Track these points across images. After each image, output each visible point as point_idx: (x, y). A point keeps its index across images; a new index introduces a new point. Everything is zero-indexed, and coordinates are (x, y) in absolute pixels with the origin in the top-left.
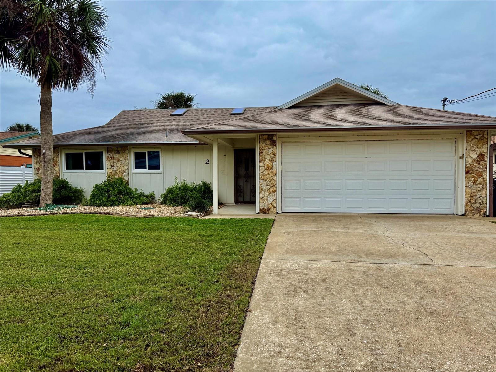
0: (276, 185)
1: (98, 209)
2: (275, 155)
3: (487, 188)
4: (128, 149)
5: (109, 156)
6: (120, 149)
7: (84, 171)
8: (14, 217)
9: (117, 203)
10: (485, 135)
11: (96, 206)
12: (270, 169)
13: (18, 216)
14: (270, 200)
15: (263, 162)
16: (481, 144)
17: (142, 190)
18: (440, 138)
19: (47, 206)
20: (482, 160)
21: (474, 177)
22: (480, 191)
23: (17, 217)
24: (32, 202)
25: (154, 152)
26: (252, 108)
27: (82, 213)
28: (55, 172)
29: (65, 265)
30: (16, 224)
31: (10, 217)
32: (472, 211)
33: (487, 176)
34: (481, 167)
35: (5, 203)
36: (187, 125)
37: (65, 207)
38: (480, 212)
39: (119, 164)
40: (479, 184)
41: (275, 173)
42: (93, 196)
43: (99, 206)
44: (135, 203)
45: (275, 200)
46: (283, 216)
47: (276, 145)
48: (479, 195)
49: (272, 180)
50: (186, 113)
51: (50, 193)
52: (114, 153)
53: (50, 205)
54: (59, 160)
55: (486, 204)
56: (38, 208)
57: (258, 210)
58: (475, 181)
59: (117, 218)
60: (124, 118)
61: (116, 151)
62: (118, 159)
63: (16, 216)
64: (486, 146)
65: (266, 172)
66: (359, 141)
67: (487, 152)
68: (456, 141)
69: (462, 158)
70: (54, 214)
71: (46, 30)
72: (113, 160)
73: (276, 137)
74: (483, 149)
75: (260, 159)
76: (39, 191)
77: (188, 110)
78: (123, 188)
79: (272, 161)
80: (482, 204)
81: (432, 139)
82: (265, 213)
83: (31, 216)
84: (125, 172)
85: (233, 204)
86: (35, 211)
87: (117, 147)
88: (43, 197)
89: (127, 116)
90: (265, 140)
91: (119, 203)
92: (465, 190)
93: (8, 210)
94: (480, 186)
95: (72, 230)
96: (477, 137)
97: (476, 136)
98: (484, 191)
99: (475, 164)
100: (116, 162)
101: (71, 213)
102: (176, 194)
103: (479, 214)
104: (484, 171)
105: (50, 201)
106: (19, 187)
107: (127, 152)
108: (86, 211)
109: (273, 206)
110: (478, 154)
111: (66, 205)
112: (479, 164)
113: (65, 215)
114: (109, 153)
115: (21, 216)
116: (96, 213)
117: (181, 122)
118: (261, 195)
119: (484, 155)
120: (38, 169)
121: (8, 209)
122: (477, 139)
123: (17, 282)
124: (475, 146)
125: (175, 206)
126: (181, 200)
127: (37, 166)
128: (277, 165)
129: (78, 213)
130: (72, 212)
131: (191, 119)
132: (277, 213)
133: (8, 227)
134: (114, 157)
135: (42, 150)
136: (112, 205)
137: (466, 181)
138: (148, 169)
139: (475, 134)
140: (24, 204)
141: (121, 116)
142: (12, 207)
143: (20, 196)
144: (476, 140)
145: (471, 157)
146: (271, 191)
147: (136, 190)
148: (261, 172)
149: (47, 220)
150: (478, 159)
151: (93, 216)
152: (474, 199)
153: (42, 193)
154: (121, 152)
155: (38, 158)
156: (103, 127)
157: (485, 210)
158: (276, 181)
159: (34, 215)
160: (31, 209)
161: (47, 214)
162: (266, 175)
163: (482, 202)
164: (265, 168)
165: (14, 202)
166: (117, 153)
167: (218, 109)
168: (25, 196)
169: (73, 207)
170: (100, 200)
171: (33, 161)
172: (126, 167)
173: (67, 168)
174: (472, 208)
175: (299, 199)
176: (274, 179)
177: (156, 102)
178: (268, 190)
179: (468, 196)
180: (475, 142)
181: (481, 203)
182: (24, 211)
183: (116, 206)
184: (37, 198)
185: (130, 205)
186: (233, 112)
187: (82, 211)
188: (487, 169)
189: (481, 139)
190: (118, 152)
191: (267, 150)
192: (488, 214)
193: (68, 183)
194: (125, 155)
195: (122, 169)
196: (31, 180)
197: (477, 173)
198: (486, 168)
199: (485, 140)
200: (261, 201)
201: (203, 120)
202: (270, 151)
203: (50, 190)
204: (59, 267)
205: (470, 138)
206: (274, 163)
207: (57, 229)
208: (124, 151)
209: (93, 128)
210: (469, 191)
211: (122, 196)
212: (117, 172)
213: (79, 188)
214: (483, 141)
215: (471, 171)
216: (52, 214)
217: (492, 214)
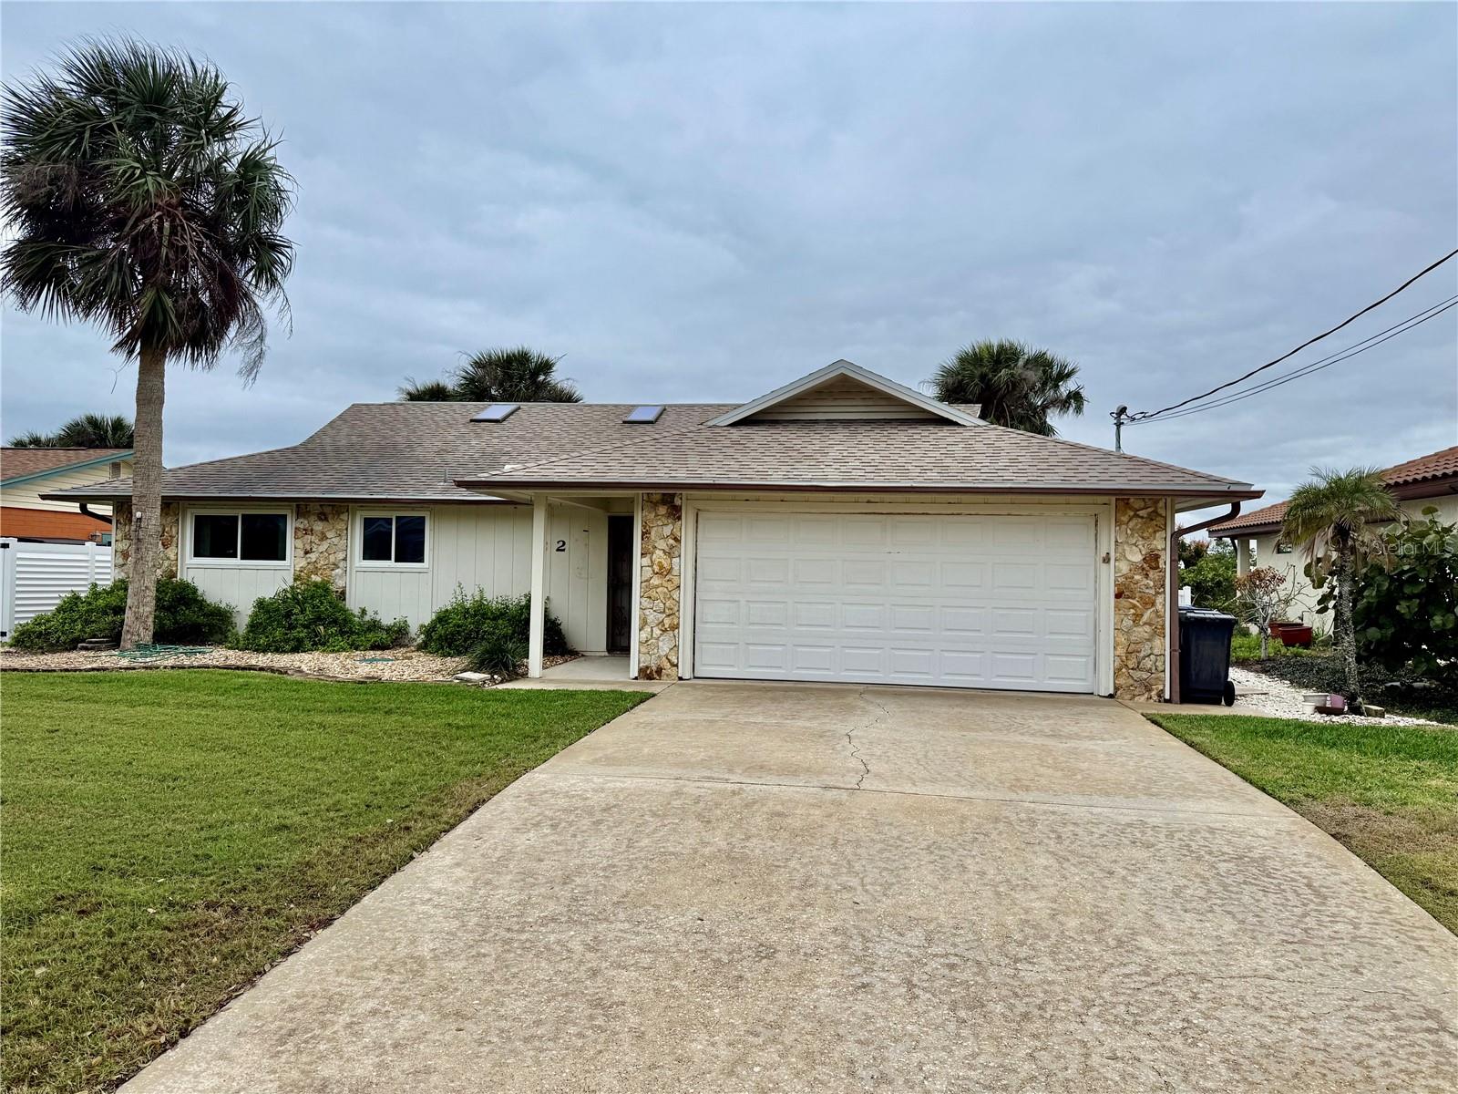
0: (678, 611)
1: (260, 659)
2: (677, 540)
3: (1164, 633)
4: (348, 511)
5: (302, 526)
6: (327, 510)
7: (237, 561)
8: (55, 674)
9: (308, 644)
10: (1159, 510)
11: (256, 650)
12: (665, 573)
13: (67, 670)
14: (664, 647)
15: (649, 556)
16: (1150, 530)
17: (376, 613)
18: (1059, 514)
19: (139, 647)
20: (1152, 568)
21: (1134, 607)
22: (1148, 640)
23: (63, 674)
24: (103, 637)
25: (413, 519)
26: (682, 405)
27: (218, 667)
28: (166, 563)
29: (138, 772)
30: (58, 690)
31: (47, 673)
32: (1132, 688)
33: (1164, 605)
34: (1152, 584)
35: (38, 637)
36: (506, 449)
37: (181, 650)
38: (1150, 690)
39: (325, 546)
40: (1145, 624)
41: (676, 583)
42: (254, 627)
43: (265, 651)
44: (352, 645)
45: (676, 649)
46: (693, 686)
47: (679, 518)
48: (1145, 650)
49: (669, 599)
50: (512, 417)
51: (147, 617)
52: (313, 518)
53: (146, 647)
54: (178, 533)
55: (1164, 671)
56: (117, 653)
57: (634, 672)
58: (1138, 617)
59: (297, 683)
60: (353, 427)
61: (320, 513)
62: (323, 533)
63: (61, 671)
64: (1162, 534)
65: (655, 581)
66: (874, 513)
67: (1165, 549)
68: (1097, 521)
69: (1106, 560)
70: (150, 668)
71: (159, 229)
72: (309, 537)
73: (681, 499)
74: (1155, 542)
75: (642, 548)
76: (120, 610)
77: (519, 408)
78: (327, 610)
79: (669, 553)
80: (1153, 671)
81: (1041, 515)
82: (650, 677)
83: (96, 672)
84: (338, 568)
85: (603, 654)
86: (107, 659)
87: (321, 506)
88: (130, 626)
89: (361, 421)
90: (655, 505)
91: (313, 645)
92: (1115, 637)
93: (44, 656)
94: (1147, 628)
95: (178, 706)
96: (1141, 513)
97: (1139, 510)
98: (1159, 642)
99: (1137, 577)
100: (317, 541)
101: (193, 667)
102: (454, 626)
103: (1146, 695)
104: (1159, 593)
105: (147, 637)
106: (75, 599)
107: (344, 517)
108: (228, 663)
109: (669, 661)
110: (1143, 553)
111: (186, 646)
112: (1147, 576)
113: (175, 672)
114: (302, 520)
115: (71, 670)
116: (250, 669)
117: (494, 440)
118: (644, 635)
119: (1157, 557)
120: (125, 555)
121: (43, 653)
122: (1142, 517)
123: (40, 796)
124: (1136, 535)
125: (449, 655)
126: (465, 641)
127: (123, 546)
128: (683, 565)
129: (209, 668)
130: (195, 664)
131: (520, 433)
132: (680, 679)
133: (39, 696)
134: (312, 530)
135: (134, 511)
136: (295, 650)
137: (1117, 616)
138: (396, 561)
139: (1136, 506)
140: (83, 641)
141: (345, 421)
142: (54, 648)
143: (76, 621)
144: (1140, 520)
145: (1129, 560)
146: (667, 626)
147: (364, 612)
148: (643, 579)
149: (130, 683)
150: (1145, 566)
151: (239, 677)
152: (1135, 660)
153: (128, 616)
154: (330, 517)
155: (127, 527)
156: (294, 450)
157: (1161, 687)
158: (679, 603)
159: (105, 669)
160: (99, 653)
161: (134, 669)
162: (657, 587)
163: (1154, 668)
164: (653, 571)
165: (60, 637)
166: (321, 519)
167: (597, 405)
168: (87, 622)
169: (200, 653)
170: (267, 637)
171: (114, 533)
172: (341, 556)
173: (197, 554)
174: (1131, 682)
175: (732, 647)
176: (674, 597)
177: (457, 373)
178: (658, 625)
179: (1121, 651)
180: (1136, 525)
181: (1151, 669)
182: (81, 660)
183: (305, 652)
184: (114, 629)
185: (338, 651)
186: (633, 417)
187: (221, 662)
188: (1164, 588)
189: (1151, 518)
190: (323, 517)
191: (660, 529)
192: (1167, 697)
193: (195, 590)
194: (341, 526)
195: (332, 559)
196: (106, 582)
197: (1141, 598)
198: (1163, 586)
199: (1160, 521)
200: (643, 650)
201: (547, 438)
202: (667, 531)
203: (148, 609)
204: (125, 775)
205: (1124, 516)
206: (675, 560)
207: (147, 704)
208: (339, 516)
209: (269, 453)
210: (1122, 639)
211: (321, 627)
212: (319, 566)
213: (223, 606)
214: (1154, 522)
215: (1126, 593)
216: (146, 668)
217: (1177, 697)
